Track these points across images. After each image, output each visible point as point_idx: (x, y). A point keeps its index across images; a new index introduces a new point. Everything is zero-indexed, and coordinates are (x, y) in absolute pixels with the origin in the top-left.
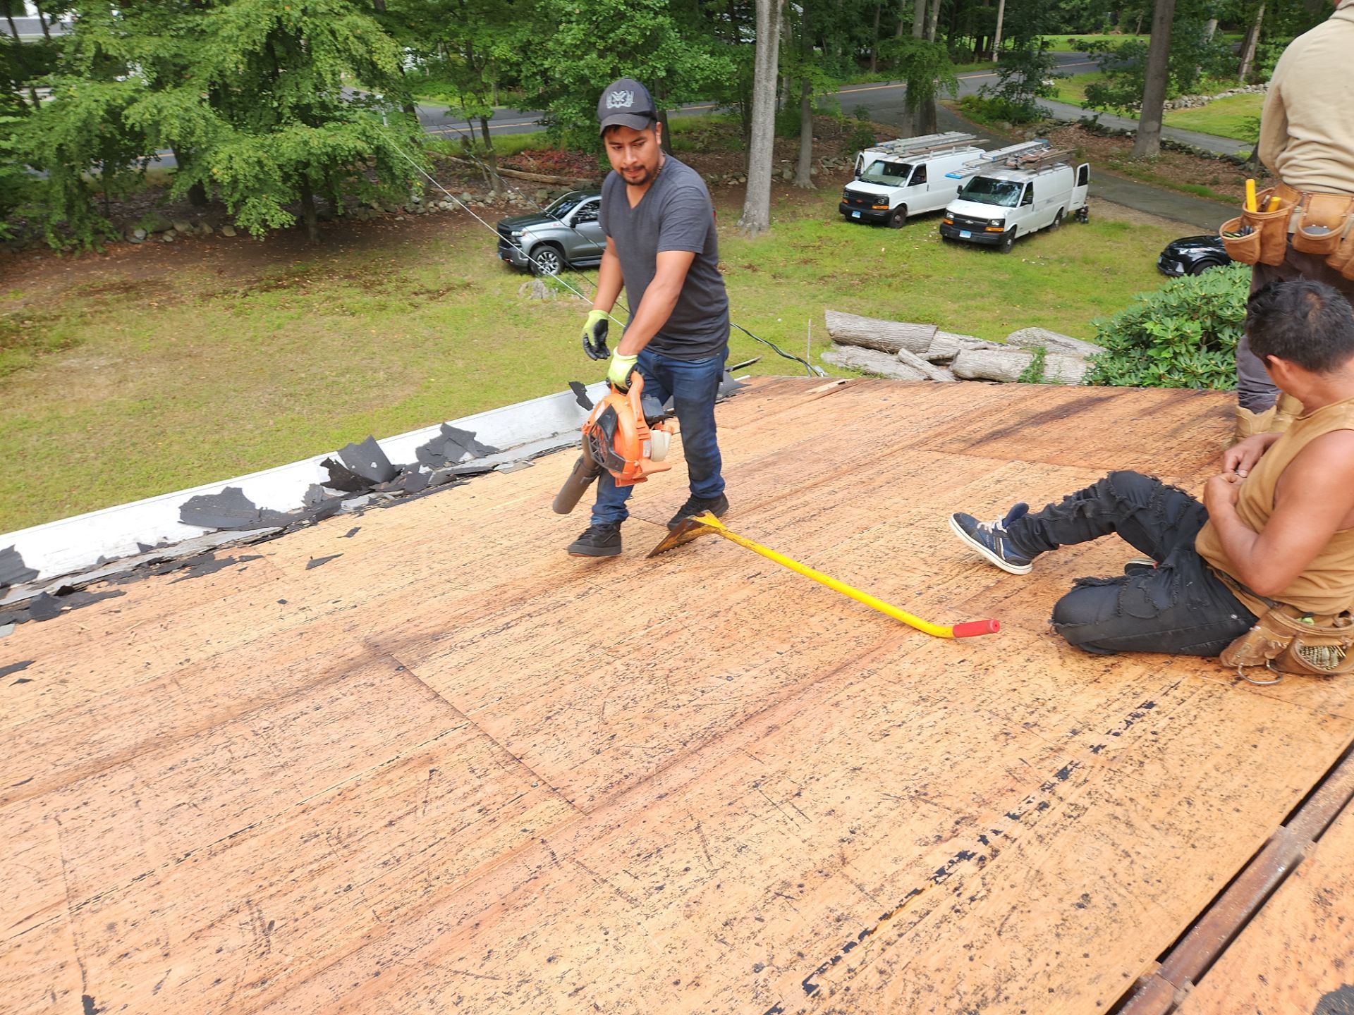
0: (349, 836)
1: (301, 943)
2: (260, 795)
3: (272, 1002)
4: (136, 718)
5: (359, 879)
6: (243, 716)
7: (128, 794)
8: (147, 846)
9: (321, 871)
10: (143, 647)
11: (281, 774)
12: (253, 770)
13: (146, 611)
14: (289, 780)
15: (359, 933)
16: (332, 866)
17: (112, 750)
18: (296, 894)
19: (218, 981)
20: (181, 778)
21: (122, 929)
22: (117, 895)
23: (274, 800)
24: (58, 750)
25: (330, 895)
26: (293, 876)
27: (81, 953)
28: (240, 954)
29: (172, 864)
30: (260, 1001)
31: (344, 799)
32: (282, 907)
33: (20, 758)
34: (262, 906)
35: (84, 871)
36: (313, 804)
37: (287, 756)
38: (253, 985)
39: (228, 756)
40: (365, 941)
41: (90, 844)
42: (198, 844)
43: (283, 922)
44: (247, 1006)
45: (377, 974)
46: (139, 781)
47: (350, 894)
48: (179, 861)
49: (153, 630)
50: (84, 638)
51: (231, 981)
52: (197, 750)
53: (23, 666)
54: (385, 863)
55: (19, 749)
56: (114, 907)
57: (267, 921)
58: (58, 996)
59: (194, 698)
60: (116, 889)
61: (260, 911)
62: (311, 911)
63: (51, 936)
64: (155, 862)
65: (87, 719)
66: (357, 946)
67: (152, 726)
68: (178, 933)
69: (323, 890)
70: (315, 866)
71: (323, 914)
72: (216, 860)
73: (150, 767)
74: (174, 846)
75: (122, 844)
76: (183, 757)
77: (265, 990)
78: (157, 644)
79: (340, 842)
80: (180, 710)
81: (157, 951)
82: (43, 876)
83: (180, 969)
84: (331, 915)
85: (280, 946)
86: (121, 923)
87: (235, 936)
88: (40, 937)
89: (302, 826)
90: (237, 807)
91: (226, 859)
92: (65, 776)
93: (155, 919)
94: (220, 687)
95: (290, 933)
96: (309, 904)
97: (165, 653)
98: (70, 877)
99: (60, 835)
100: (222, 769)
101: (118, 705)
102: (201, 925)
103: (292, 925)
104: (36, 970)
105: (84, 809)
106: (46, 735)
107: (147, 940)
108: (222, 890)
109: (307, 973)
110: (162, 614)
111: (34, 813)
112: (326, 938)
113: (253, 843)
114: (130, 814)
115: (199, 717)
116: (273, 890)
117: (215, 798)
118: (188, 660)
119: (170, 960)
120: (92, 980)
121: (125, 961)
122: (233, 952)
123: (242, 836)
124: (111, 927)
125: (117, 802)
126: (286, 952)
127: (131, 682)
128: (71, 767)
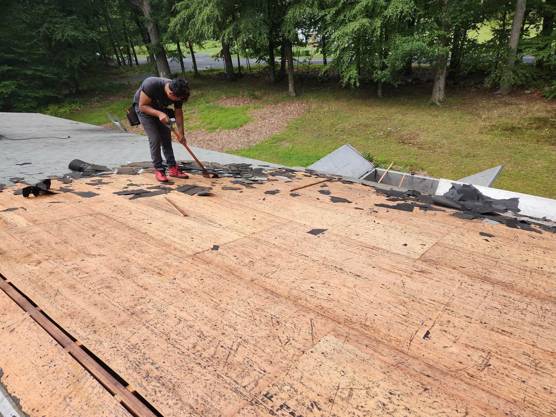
0: (541, 368)
1: (493, 379)
2: (524, 327)
3: (469, 384)
4: (508, 273)
5: (530, 383)
6: (543, 300)
7: (485, 292)
8: (477, 310)
9: (520, 367)
10: (531, 254)
11: (538, 328)
12: (529, 318)
13: (543, 243)
14: (538, 332)
15: (514, 397)
16: (525, 370)
17: (492, 277)
18: (505, 365)
19: (461, 363)
20: (504, 301)
21: (451, 325)
22: (457, 315)
23: (527, 333)
24: (478, 265)
25: (516, 377)
26: (510, 360)
27: (437, 320)
28: (473, 363)
29: (479, 322)
30: (466, 380)
31: (552, 355)
32: (498, 364)
33: (467, 260)
34: (492, 358)
35: (455, 302)
36: (539, 346)
37: (545, 324)
38: (469, 374)
39: (525, 307)
40: (513, 401)
41: (463, 297)
42: (491, 323)
43: (494, 368)
44: (462, 377)
45: (507, 414)
46: (492, 291)
47: (522, 384)
48: (481, 322)
49: (540, 251)
50: (516, 239)
51: (464, 366)
52: (517, 297)
53: (490, 236)
54: (545, 389)
55: (469, 258)
56: (454, 317)
57: (489, 363)
58: (424, 325)
59: (532, 281)
60: (459, 314)
61: (490, 358)
62: (505, 374)
63: (434, 310)
64: (474, 317)
65: (494, 263)
66: (509, 400)
67: (510, 279)
68: (463, 340)
69: (514, 373)
70: (519, 364)
71: (508, 380)
72: (492, 332)
73: (499, 291)
74: (484, 317)
75: (471, 304)
76: (511, 296)
77: (470, 379)
78: (537, 256)
79: (536, 366)
80: (524, 281)
81: (454, 338)
82: (446, 294)
83: (455, 349)
84: (510, 383)
85: (486, 373)
86: (452, 323)
87: (476, 356)
88: (431, 307)
89: (528, 349)
90: (513, 324)
91: (495, 335)
92: (474, 274)
93: (461, 330)
94: (544, 285)
95: (492, 373)
96: (506, 372)
97: (537, 260)
98: (451, 300)
99: (459, 288)
100: (519, 309)
101: (507, 266)
102: (470, 344)
103: (495, 372)
104: (425, 314)
105: (470, 286)
106: (479, 259)
107: (454, 334)
108: (486, 342)
109: (486, 388)
110: (548, 248)
111: (457, 277)
112: (502, 387)
113: (507, 338)
114: (480, 298)
115: (528, 288)
116: (499, 357)
117: (508, 316)
118: (542, 268)
119: (454, 344)
120: (433, 329)
121: (444, 333)
122: (472, 360)
123: (506, 333)
124: (449, 321)
125: (480, 292)
126: (486, 376)
127: (517, 262)
128: (477, 273)
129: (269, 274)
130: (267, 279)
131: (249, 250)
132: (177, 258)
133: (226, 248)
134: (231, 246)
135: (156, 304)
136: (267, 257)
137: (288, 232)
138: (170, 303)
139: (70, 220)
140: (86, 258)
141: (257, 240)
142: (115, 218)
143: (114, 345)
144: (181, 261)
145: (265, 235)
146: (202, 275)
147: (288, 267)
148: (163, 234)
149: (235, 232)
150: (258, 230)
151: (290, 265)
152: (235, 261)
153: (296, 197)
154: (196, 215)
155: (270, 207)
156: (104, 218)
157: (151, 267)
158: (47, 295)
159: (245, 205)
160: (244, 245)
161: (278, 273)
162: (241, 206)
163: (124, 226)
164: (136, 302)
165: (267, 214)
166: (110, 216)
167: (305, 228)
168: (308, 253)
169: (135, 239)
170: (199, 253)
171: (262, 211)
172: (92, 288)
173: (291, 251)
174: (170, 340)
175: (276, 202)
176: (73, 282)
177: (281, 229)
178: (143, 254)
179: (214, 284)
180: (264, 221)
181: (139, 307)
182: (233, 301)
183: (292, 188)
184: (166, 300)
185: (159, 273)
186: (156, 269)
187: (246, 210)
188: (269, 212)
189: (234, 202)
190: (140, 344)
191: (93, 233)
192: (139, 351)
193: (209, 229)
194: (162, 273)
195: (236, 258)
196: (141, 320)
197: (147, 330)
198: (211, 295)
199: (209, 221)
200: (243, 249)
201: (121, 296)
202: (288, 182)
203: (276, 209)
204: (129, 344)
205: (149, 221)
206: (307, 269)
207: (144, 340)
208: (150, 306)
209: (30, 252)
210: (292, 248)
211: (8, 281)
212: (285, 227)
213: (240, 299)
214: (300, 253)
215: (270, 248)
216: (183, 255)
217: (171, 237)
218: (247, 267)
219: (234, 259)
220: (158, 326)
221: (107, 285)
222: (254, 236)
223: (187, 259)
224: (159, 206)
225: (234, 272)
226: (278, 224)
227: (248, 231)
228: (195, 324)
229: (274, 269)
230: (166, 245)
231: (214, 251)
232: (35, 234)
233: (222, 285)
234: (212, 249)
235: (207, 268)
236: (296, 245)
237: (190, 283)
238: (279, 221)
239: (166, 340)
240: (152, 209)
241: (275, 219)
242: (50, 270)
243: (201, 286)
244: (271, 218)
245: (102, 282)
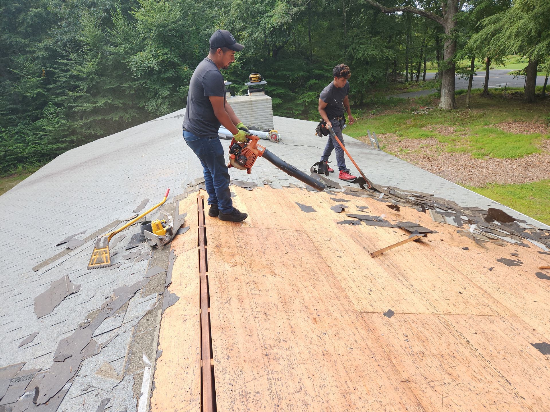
129: (436, 383)
130: (429, 390)
131: (428, 334)
132: (342, 309)
133: (402, 319)
134: (408, 319)
135: (292, 355)
136: (447, 357)
137: (499, 331)
138: (304, 362)
139: (280, 231)
140: (268, 275)
141: (448, 325)
142: (314, 240)
143: (232, 382)
144: (343, 315)
145: (463, 323)
146: (355, 343)
147: (469, 386)
148: (345, 274)
149: (425, 302)
150: (457, 312)
151: (474, 383)
152: (402, 342)
153: (545, 280)
154: (392, 264)
155: (494, 282)
156: (305, 237)
157: (312, 308)
158: (221, 300)
159: (459, 269)
160: (426, 325)
161: (450, 387)
162: (453, 268)
163: (316, 252)
164: (277, 343)
165: (482, 292)
166: (311, 237)
167: (531, 335)
168: (515, 379)
169: (317, 269)
170: (367, 312)
171: (479, 285)
172: (254, 309)
173: (487, 363)
174: (279, 408)
175: (507, 278)
176: (245, 295)
177: (492, 322)
178: (314, 290)
179: (361, 361)
180: (473, 301)
181: (275, 351)
182: (369, 397)
183: (545, 265)
184: (302, 355)
185: (315, 319)
186: (315, 313)
187: (456, 276)
188: (489, 290)
189: (447, 260)
190: (251, 396)
191: (288, 250)
192: (246, 403)
193: (396, 286)
194: (317, 320)
195: (406, 338)
196: (268, 366)
197: (266, 381)
198: (350, 374)
199: (402, 276)
200: (422, 330)
201: (269, 329)
202: (545, 253)
203: (501, 290)
204: (244, 388)
205: (341, 255)
206: (498, 403)
207: (258, 393)
208: (285, 354)
209: (236, 252)
210: (493, 359)
211: (207, 273)
212: (501, 321)
213: (379, 400)
214: (501, 372)
215: (459, 345)
216: (350, 308)
217: (351, 281)
218: (413, 358)
219: (403, 338)
220: (279, 383)
221: (266, 310)
222: (447, 317)
223: (350, 314)
224: (359, 240)
225: (392, 357)
226: (491, 313)
227: (443, 306)
228: (312, 404)
229: (448, 379)
230: (341, 289)
231: (386, 317)
232: (249, 237)
233: (369, 368)
234: (385, 314)
235: (365, 336)
236: (501, 357)
237: (337, 347)
238: (495, 308)
239: (275, 405)
240: (352, 241)
241: (491, 304)
242: (236, 276)
243: (346, 357)
244: (486, 301)
245: (264, 305)
